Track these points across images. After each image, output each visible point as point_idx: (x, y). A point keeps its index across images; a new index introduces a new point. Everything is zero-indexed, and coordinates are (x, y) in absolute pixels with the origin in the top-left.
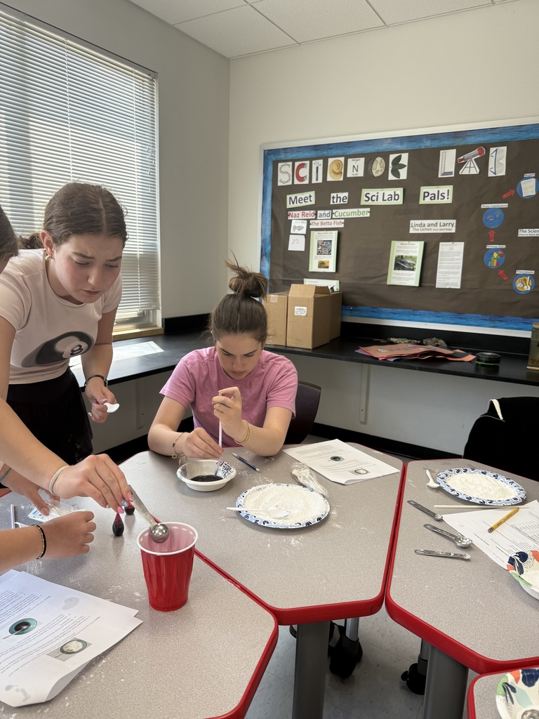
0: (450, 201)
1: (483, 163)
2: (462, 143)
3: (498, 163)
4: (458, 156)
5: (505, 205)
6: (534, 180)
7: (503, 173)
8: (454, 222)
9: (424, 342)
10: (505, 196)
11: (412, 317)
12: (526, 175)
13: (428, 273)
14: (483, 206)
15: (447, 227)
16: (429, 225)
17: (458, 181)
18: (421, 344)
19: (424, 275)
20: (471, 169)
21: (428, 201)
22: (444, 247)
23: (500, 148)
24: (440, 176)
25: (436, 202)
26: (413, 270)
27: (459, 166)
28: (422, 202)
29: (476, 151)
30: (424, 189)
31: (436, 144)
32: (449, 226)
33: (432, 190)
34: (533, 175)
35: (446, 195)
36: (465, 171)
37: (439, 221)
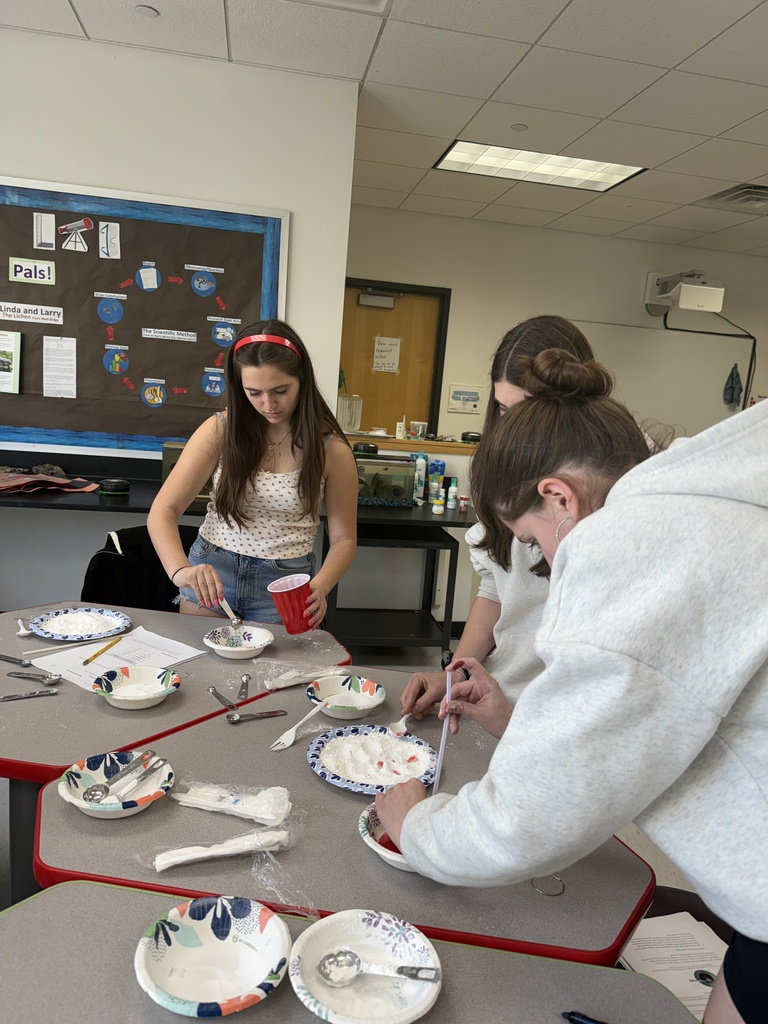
0: (52, 282)
1: (92, 238)
2: (64, 207)
3: (110, 241)
4: (58, 224)
5: (124, 297)
6: (154, 270)
7: (118, 256)
8: (60, 310)
9: (34, 469)
10: (122, 285)
11: (14, 436)
12: (145, 263)
13: (30, 377)
14: (97, 294)
15: (52, 316)
16: (26, 311)
17: (60, 256)
18: (30, 473)
19: (25, 379)
20: (76, 244)
21: (21, 278)
22: (50, 343)
23: (111, 224)
24: (35, 247)
25: (32, 280)
26: (9, 370)
27: (61, 237)
28: (12, 278)
29: (81, 222)
30: (13, 261)
31: (25, 202)
32: (54, 315)
33: (27, 264)
34: (153, 264)
35: (46, 273)
36: (69, 245)
37: (39, 307)
